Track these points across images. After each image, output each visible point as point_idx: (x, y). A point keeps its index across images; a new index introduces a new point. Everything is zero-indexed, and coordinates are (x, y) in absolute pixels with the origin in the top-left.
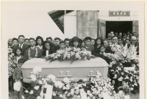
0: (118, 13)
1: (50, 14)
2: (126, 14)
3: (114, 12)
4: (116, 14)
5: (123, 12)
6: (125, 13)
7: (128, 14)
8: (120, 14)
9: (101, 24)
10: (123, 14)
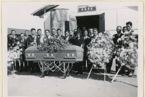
0: (85, 9)
1: (33, 14)
2: (93, 9)
3: (82, 8)
4: (84, 10)
5: (90, 8)
6: (91, 9)
7: (94, 9)
8: (87, 9)
9: (71, 19)
10: (90, 9)
